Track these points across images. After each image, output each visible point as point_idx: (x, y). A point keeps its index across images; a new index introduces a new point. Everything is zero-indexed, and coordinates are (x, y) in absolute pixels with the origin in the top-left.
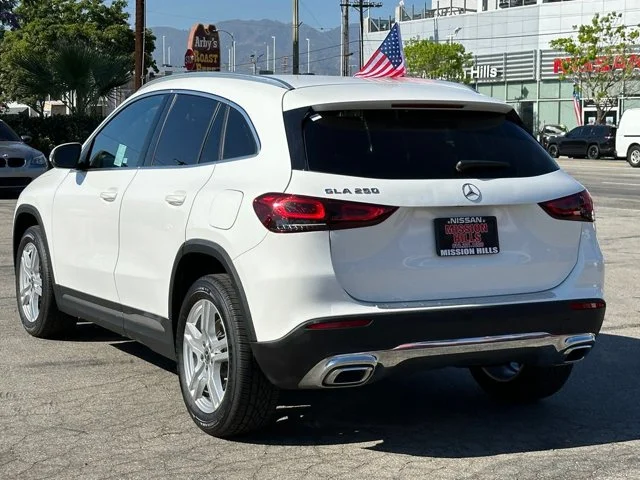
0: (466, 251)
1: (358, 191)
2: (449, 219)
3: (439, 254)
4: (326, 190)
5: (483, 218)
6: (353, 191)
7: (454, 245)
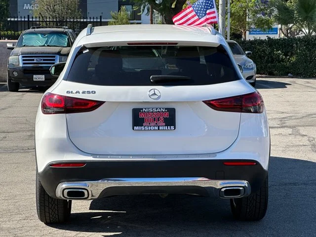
0: (152, 128)
1: (84, 92)
2: (142, 109)
3: (133, 129)
4: (68, 92)
5: (166, 109)
6: (81, 92)
7: (144, 124)
